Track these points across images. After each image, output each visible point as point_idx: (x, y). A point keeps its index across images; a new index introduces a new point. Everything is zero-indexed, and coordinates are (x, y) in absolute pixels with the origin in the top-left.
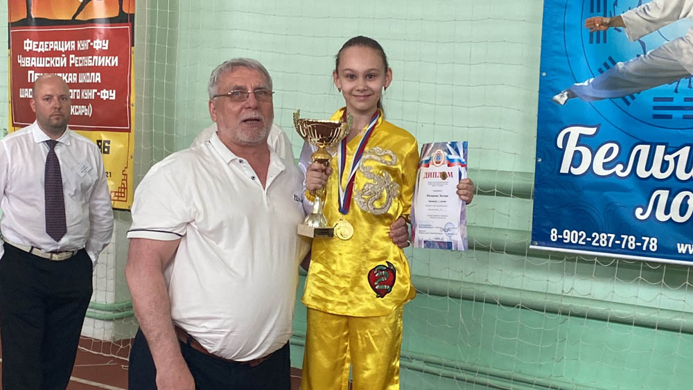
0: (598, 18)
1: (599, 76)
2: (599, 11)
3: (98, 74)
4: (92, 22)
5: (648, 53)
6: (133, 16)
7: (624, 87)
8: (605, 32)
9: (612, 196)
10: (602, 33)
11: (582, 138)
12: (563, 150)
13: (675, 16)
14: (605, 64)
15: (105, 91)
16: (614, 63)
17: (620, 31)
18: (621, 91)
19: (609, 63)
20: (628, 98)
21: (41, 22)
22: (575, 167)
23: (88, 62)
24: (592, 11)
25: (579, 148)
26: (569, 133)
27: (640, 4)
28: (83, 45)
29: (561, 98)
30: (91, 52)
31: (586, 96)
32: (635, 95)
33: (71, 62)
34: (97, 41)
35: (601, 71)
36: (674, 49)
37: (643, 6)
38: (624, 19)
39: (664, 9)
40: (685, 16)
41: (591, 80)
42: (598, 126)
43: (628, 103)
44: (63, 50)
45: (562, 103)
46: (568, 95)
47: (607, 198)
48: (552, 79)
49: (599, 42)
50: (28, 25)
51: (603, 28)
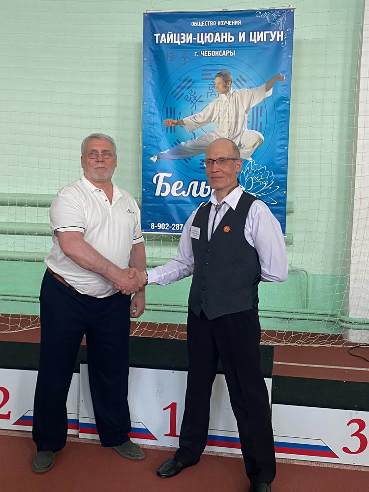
0: (170, 120)
1: (172, 148)
2: (171, 117)
5: (197, 138)
7: (185, 154)
8: (174, 127)
9: (181, 206)
11: (165, 178)
12: (156, 184)
13: (209, 121)
14: (175, 143)
16: (180, 143)
17: (182, 127)
18: (183, 156)
19: (177, 143)
22: (163, 193)
24: (167, 116)
25: (164, 183)
26: (159, 176)
27: (192, 115)
29: (154, 159)
31: (166, 158)
32: (191, 158)
35: (173, 146)
36: (209, 136)
37: (193, 115)
38: (184, 121)
39: (204, 118)
40: (214, 121)
41: (168, 150)
42: (172, 173)
43: (187, 162)
45: (155, 161)
46: (157, 157)
47: (179, 207)
48: (149, 149)
49: (171, 132)
51: (173, 125)
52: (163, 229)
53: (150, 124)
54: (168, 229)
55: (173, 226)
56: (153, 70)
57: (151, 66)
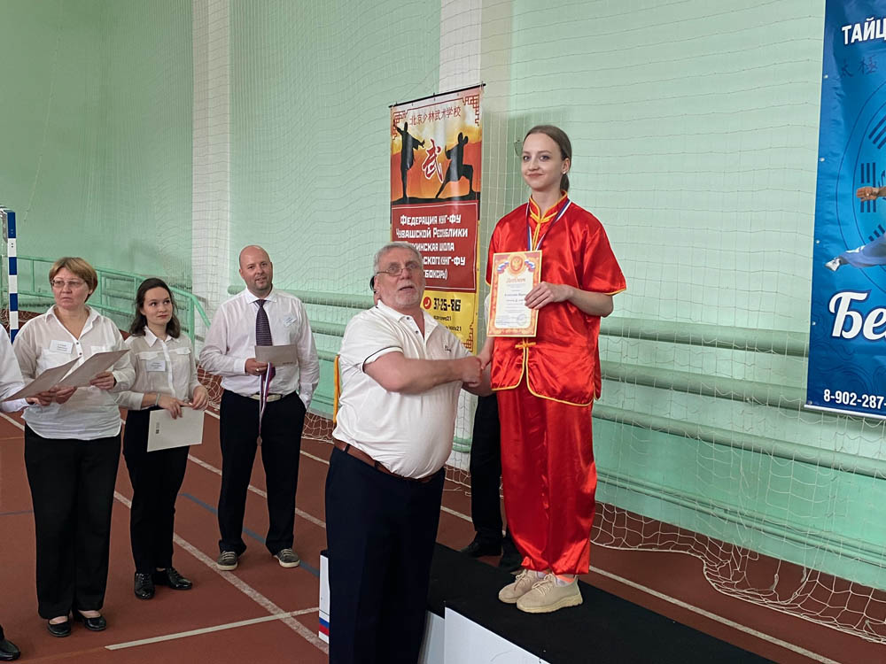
0: (868, 188)
1: (869, 243)
3: (452, 244)
4: (450, 199)
6: (479, 193)
9: (881, 359)
10: (872, 201)
11: (853, 303)
12: (835, 315)
15: (457, 258)
21: (414, 201)
22: (846, 331)
23: (446, 233)
24: (863, 181)
25: (850, 313)
26: (841, 298)
28: (442, 220)
29: (833, 265)
30: (448, 225)
31: (855, 262)
33: (435, 234)
34: (453, 216)
35: (871, 239)
41: (862, 247)
42: (868, 292)
44: (428, 223)
45: (835, 269)
46: (840, 262)
47: (877, 362)
48: (825, 246)
49: (869, 211)
50: (404, 203)
51: (873, 197)
52: (846, 403)
53: (830, 198)
54: (855, 404)
55: (864, 400)
56: (839, 95)
57: (836, 88)
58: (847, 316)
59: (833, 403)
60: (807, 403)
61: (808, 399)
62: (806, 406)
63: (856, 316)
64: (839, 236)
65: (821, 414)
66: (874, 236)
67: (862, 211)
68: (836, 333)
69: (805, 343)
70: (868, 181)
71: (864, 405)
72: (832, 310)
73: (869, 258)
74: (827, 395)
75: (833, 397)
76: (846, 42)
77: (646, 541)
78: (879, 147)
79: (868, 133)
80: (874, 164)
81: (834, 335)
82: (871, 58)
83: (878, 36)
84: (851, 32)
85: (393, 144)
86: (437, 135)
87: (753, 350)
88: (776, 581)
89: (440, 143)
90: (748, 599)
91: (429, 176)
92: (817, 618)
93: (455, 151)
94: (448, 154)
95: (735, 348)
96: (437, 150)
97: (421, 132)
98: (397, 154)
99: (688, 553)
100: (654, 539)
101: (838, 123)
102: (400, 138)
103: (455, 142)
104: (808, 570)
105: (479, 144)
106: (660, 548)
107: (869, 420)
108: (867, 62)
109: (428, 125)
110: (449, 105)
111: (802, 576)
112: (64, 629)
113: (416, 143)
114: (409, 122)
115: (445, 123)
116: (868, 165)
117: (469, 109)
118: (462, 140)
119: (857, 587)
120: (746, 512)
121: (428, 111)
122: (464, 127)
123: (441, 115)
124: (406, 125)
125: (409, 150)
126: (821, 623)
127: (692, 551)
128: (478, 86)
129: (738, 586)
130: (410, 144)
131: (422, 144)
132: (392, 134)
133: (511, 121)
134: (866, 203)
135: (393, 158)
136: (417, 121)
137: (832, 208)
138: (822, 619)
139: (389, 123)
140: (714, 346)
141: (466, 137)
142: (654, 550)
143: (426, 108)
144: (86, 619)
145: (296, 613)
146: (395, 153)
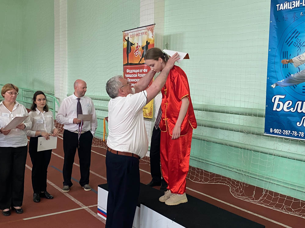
0: (285, 60)
1: (286, 79)
4: (143, 64)
5: (301, 71)
7: (293, 82)
12: (274, 103)
18: (292, 84)
20: (295, 86)
21: (131, 64)
22: (278, 109)
23: (142, 75)
26: (276, 97)
28: (141, 71)
30: (143, 73)
31: (281, 85)
33: (138, 76)
34: (145, 70)
35: (286, 77)
37: (299, 56)
38: (293, 60)
41: (283, 80)
42: (285, 95)
43: (295, 88)
44: (136, 72)
45: (274, 87)
46: (276, 85)
47: (288, 119)
48: (270, 79)
49: (285, 68)
50: (127, 65)
51: (287, 63)
52: (278, 133)
53: (272, 63)
54: (281, 133)
55: (283, 132)
56: (275, 28)
57: (274, 26)
58: (278, 103)
59: (273, 133)
60: (265, 133)
61: (265, 132)
62: (264, 134)
63: (281, 104)
64: (275, 76)
65: (269, 137)
66: (287, 76)
67: (283, 68)
68: (274, 109)
69: (264, 113)
70: (285, 57)
71: (284, 134)
72: (273, 101)
73: (285, 84)
74: (271, 130)
75: (273, 131)
76: (278, 10)
77: (210, 180)
78: (289, 46)
79: (285, 41)
80: (287, 52)
81: (274, 110)
82: (286, 15)
83: (289, 8)
84: (279, 6)
85: (124, 44)
86: (139, 41)
87: (246, 115)
88: (254, 194)
89: (140, 44)
90: (245, 200)
91: (136, 56)
92: (268, 206)
93: (145, 47)
94: (143, 48)
95: (240, 115)
96: (139, 46)
97: (133, 40)
98: (125, 48)
99: (225, 184)
100: (213, 180)
101: (275, 37)
102: (126, 42)
103: (145, 44)
104: (265, 190)
105: (154, 44)
106: (215, 182)
107: (285, 139)
108: (285, 17)
109: (136, 38)
110: (143, 31)
111: (263, 192)
112: (8, 213)
113: (132, 44)
114: (129, 37)
115: (142, 37)
116: (285, 52)
117: (150, 32)
118: (148, 43)
119: (281, 195)
120: (244, 170)
121: (136, 33)
122: (148, 39)
123: (140, 35)
124: (128, 38)
125: (129, 46)
126: (269, 207)
127: (226, 184)
128: (153, 25)
129: (241, 195)
130: (130, 44)
131: (134, 45)
132: (124, 41)
133: (164, 37)
134: (284, 65)
135: (124, 49)
136: (132, 36)
137: (273, 67)
138: (269, 206)
139: (122, 37)
140: (233, 114)
141: (149, 42)
142: (213, 183)
143: (135, 32)
144: (16, 210)
145: (90, 207)
146: (124, 48)
